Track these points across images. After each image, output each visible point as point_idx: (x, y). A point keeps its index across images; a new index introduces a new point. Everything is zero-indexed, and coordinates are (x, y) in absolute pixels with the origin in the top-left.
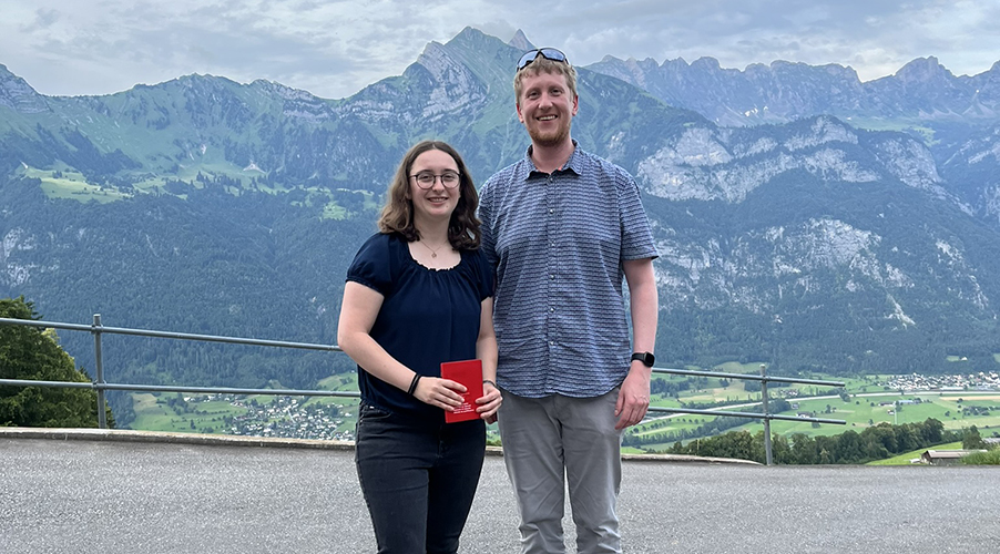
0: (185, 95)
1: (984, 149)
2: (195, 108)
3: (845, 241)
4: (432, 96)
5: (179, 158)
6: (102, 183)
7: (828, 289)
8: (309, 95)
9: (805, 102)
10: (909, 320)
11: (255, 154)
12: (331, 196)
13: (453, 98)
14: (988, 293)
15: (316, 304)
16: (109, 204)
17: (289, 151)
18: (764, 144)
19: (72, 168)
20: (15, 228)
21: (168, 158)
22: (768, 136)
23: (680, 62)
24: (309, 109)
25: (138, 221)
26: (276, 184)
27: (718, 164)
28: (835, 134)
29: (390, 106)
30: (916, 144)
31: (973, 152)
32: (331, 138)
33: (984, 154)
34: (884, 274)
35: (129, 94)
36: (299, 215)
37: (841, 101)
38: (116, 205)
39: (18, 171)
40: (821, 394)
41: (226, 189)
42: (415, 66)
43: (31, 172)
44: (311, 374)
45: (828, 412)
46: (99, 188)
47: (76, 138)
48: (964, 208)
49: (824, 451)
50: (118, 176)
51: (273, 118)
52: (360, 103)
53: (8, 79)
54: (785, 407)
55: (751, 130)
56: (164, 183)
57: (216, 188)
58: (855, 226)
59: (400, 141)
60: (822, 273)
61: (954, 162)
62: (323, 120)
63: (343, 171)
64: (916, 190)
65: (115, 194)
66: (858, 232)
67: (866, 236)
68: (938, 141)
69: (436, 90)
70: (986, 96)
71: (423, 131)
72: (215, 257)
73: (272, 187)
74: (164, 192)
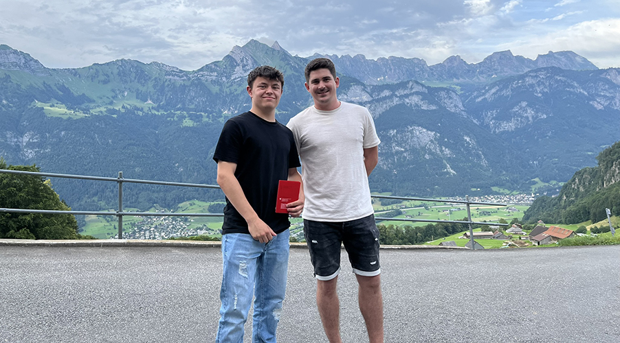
0: (117, 68)
1: (482, 96)
2: (122, 74)
3: (423, 136)
4: (236, 70)
5: (113, 98)
6: (74, 109)
7: (417, 158)
8: (177, 69)
9: (404, 74)
10: (454, 172)
11: (151, 96)
12: (187, 115)
13: (245, 71)
14: (488, 159)
15: (178, 167)
16: (77, 120)
17: (167, 95)
18: (386, 93)
19: (59, 102)
20: (29, 131)
21: (108, 98)
22: (388, 89)
23: (348, 57)
24: (177, 75)
25: (92, 128)
26: (160, 110)
27: (366, 102)
28: (417, 88)
29: (216, 74)
30: (453, 93)
31: (478, 97)
32: (187, 89)
33: (482, 98)
34: (442, 151)
35: (90, 68)
36: (171, 124)
37: (420, 74)
38: (81, 120)
39: (32, 104)
40: (416, 207)
41: (136, 112)
42: (228, 56)
43: (39, 104)
44: (175, 201)
45: (419, 215)
46: (73, 112)
47: (63, 88)
48: (475, 121)
49: (419, 234)
50: (83, 106)
51: (160, 79)
52: (202, 73)
53: (31, 60)
54: (400, 213)
55: (380, 86)
56: (106, 109)
57: (131, 112)
58: (428, 129)
59: (220, 90)
60: (413, 151)
61: (469, 101)
62: (184, 80)
63: (193, 104)
64: (454, 113)
65: (80, 115)
66: (429, 132)
67: (433, 133)
68: (462, 92)
69: (238, 67)
70: (481, 73)
71: (231, 85)
72: (129, 145)
73: (158, 111)
74: (105, 114)
